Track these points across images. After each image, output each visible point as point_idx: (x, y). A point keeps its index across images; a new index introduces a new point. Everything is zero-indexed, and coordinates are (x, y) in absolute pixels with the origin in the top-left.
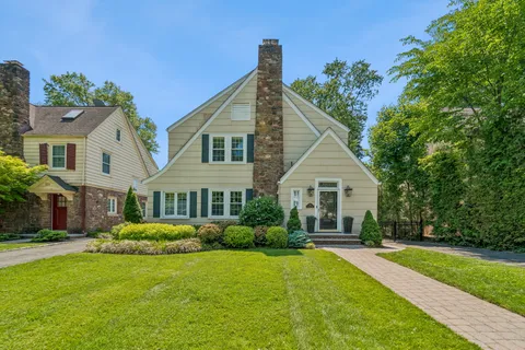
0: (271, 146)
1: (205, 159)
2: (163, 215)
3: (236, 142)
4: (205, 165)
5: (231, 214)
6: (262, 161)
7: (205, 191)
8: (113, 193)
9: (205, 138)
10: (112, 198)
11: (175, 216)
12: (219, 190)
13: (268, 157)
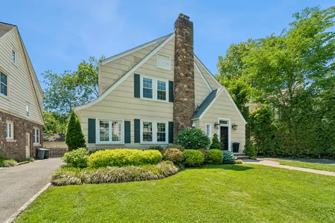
0: (188, 92)
1: (137, 95)
2: (98, 141)
3: (161, 85)
4: (137, 99)
5: (158, 140)
6: (182, 102)
7: (137, 122)
8: (11, 117)
9: (137, 77)
10: (8, 122)
11: (110, 142)
12: (149, 121)
13: (186, 99)
